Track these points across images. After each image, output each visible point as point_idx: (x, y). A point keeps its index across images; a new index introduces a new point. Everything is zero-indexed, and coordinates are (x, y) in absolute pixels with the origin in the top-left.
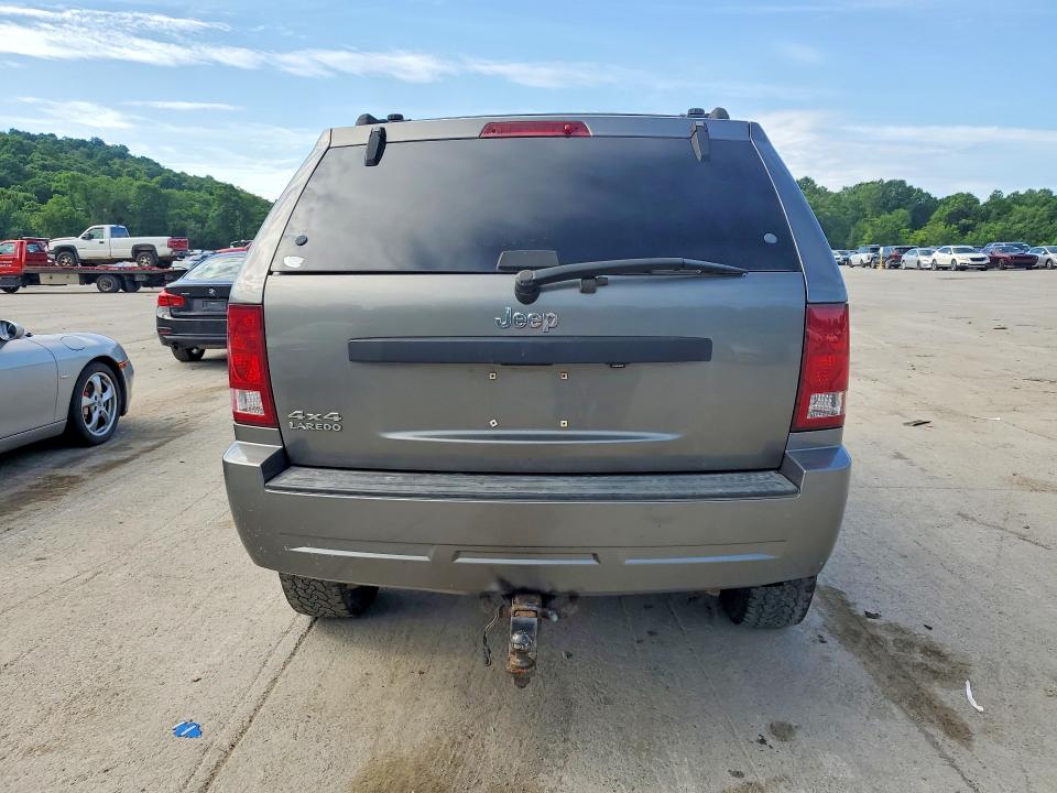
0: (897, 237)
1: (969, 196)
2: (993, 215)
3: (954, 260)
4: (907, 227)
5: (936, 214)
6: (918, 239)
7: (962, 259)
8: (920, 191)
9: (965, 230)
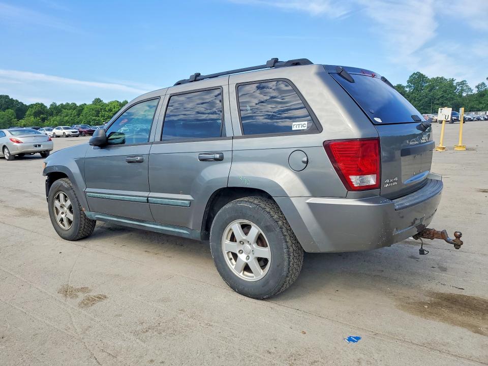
0: (11, 123)
1: (42, 105)
2: (54, 113)
3: (64, 133)
4: (15, 118)
5: (28, 113)
6: (23, 124)
7: (67, 132)
8: (17, 101)
9: (43, 120)
